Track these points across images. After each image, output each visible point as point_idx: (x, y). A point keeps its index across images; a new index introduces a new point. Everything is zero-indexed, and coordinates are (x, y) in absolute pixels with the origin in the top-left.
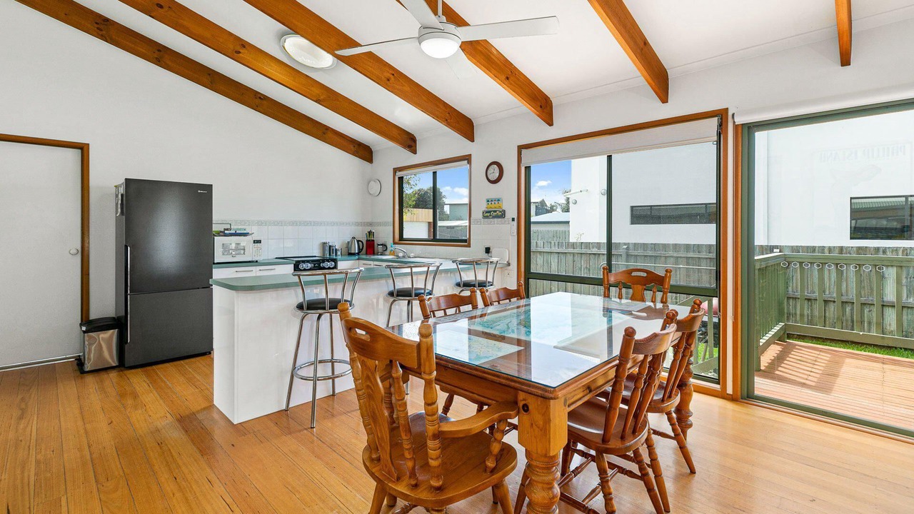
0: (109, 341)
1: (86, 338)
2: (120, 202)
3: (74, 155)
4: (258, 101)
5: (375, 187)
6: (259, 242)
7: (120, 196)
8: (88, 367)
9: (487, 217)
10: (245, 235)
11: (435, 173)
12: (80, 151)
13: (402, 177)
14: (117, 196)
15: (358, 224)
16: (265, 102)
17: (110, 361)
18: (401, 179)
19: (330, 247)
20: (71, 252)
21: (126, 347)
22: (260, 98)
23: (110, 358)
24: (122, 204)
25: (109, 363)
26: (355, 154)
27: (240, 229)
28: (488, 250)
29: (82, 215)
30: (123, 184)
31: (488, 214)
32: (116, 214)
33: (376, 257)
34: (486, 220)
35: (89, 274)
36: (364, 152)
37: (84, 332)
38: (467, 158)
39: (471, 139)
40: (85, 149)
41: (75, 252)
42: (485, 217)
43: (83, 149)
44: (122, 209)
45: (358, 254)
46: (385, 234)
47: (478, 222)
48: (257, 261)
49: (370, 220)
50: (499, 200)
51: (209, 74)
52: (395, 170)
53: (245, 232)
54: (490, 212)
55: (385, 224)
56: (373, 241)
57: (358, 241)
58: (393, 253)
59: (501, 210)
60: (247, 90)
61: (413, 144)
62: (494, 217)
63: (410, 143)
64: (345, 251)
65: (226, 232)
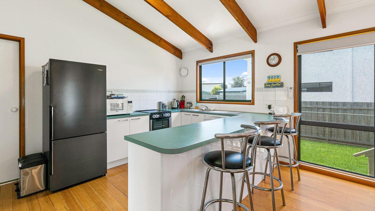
0: (39, 173)
1: (22, 173)
2: (46, 76)
3: (15, 45)
4: (126, 20)
5: (184, 72)
6: (131, 102)
7: (46, 72)
8: (23, 193)
9: (268, 87)
10: (122, 98)
11: (224, 63)
12: (18, 43)
13: (201, 66)
14: (43, 73)
15: (175, 92)
16: (129, 21)
17: (40, 187)
18: (201, 67)
19: (163, 104)
20: (13, 110)
21: (51, 178)
22: (127, 18)
23: (40, 185)
24: (47, 77)
25: (39, 188)
26: (174, 54)
27: (120, 95)
28: (270, 107)
29: (20, 85)
30: (48, 63)
31: (269, 85)
32: (43, 84)
33: (186, 110)
34: (267, 89)
35: (24, 125)
36: (178, 53)
37: (20, 168)
38: (252, 53)
39: (255, 41)
40: (22, 41)
41: (15, 110)
42: (266, 87)
43: (20, 41)
44: (47, 80)
45: (177, 108)
46: (191, 97)
47: (260, 90)
48: (129, 114)
49: (180, 90)
50: (278, 77)
51: (100, 1)
52: (198, 62)
53: (123, 96)
54: (271, 84)
55: (192, 92)
56: (184, 101)
57: (177, 101)
58: (197, 108)
59: (280, 83)
60: (120, 13)
61: (211, 47)
62: (274, 87)
63: (210, 46)
64: (170, 107)
65: (112, 96)
